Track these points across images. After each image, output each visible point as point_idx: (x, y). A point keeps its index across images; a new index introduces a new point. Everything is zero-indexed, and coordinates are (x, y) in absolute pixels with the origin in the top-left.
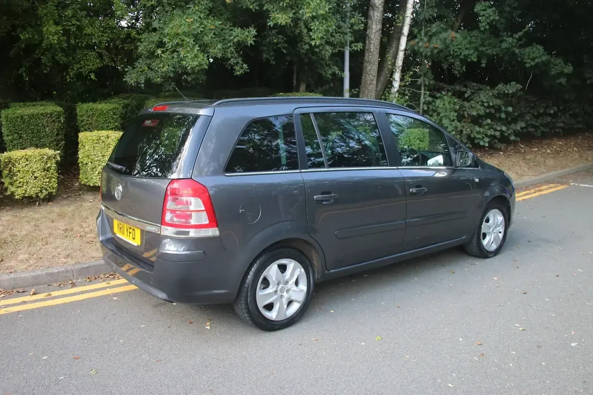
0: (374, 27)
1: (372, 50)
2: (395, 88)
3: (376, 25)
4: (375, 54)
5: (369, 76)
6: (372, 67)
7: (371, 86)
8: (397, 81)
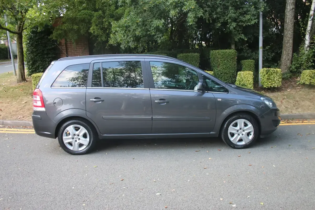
0: (288, 7)
1: (288, 22)
2: (306, 45)
3: (290, 6)
4: (290, 24)
5: (286, 38)
6: (288, 33)
7: (288, 44)
8: (307, 40)
